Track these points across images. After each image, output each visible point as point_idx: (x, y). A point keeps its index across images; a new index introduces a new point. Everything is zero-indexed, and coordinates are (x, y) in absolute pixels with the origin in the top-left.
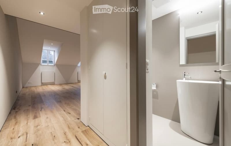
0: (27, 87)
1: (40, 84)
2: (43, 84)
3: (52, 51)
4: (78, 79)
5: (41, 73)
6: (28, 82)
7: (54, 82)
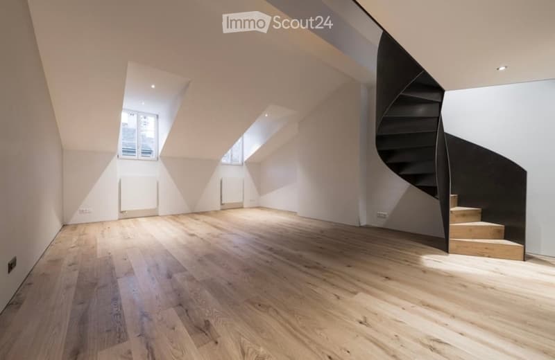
0: (75, 226)
1: (116, 215)
2: (124, 216)
3: (151, 115)
4: (221, 200)
5: (118, 181)
6: (81, 209)
7: (156, 210)
